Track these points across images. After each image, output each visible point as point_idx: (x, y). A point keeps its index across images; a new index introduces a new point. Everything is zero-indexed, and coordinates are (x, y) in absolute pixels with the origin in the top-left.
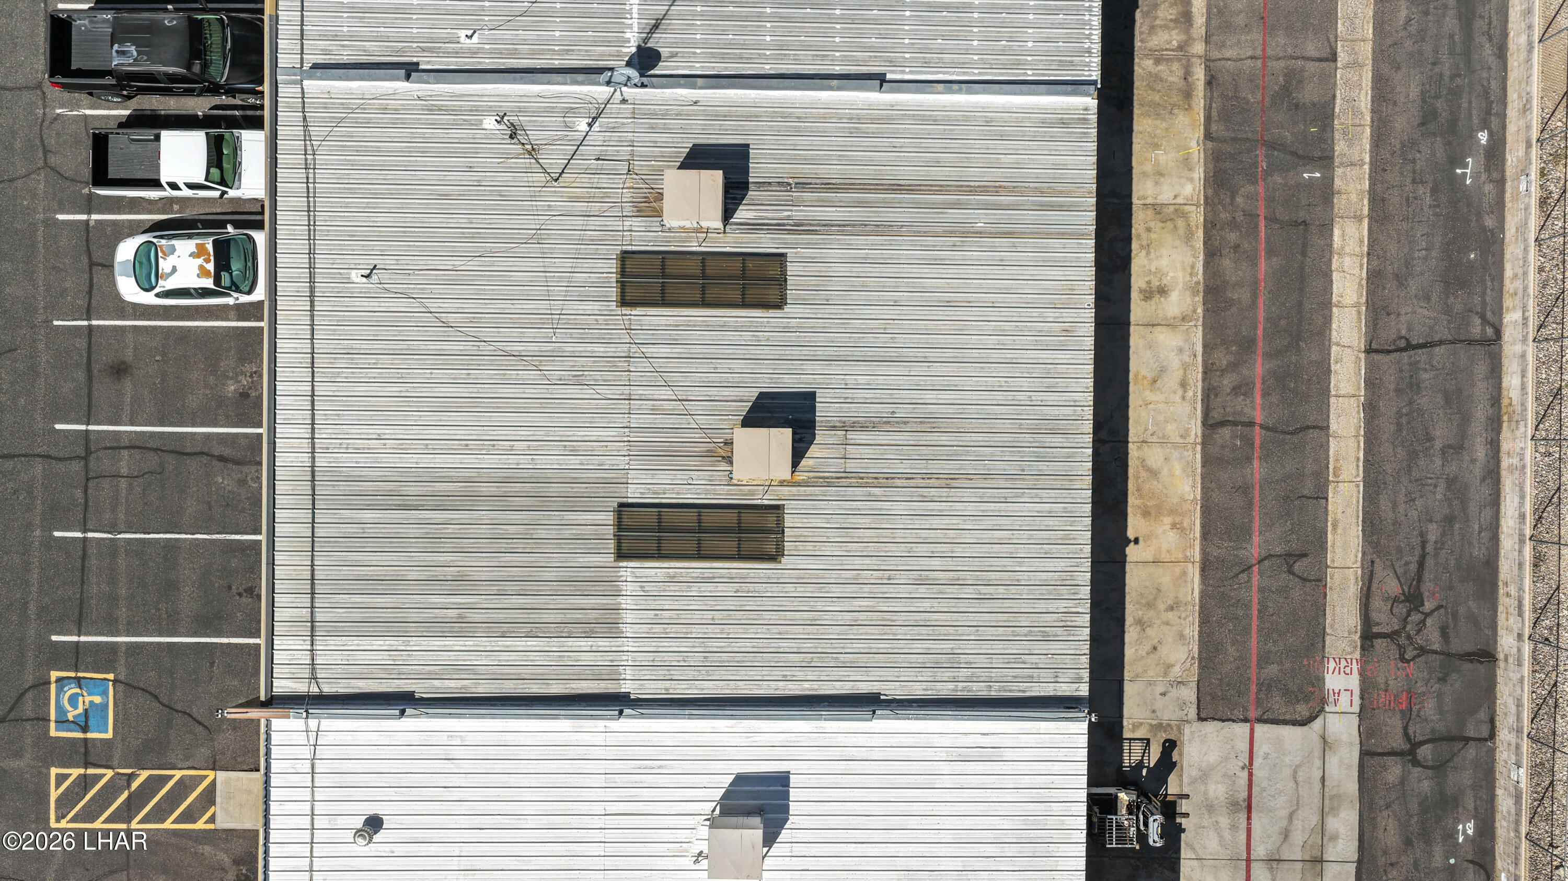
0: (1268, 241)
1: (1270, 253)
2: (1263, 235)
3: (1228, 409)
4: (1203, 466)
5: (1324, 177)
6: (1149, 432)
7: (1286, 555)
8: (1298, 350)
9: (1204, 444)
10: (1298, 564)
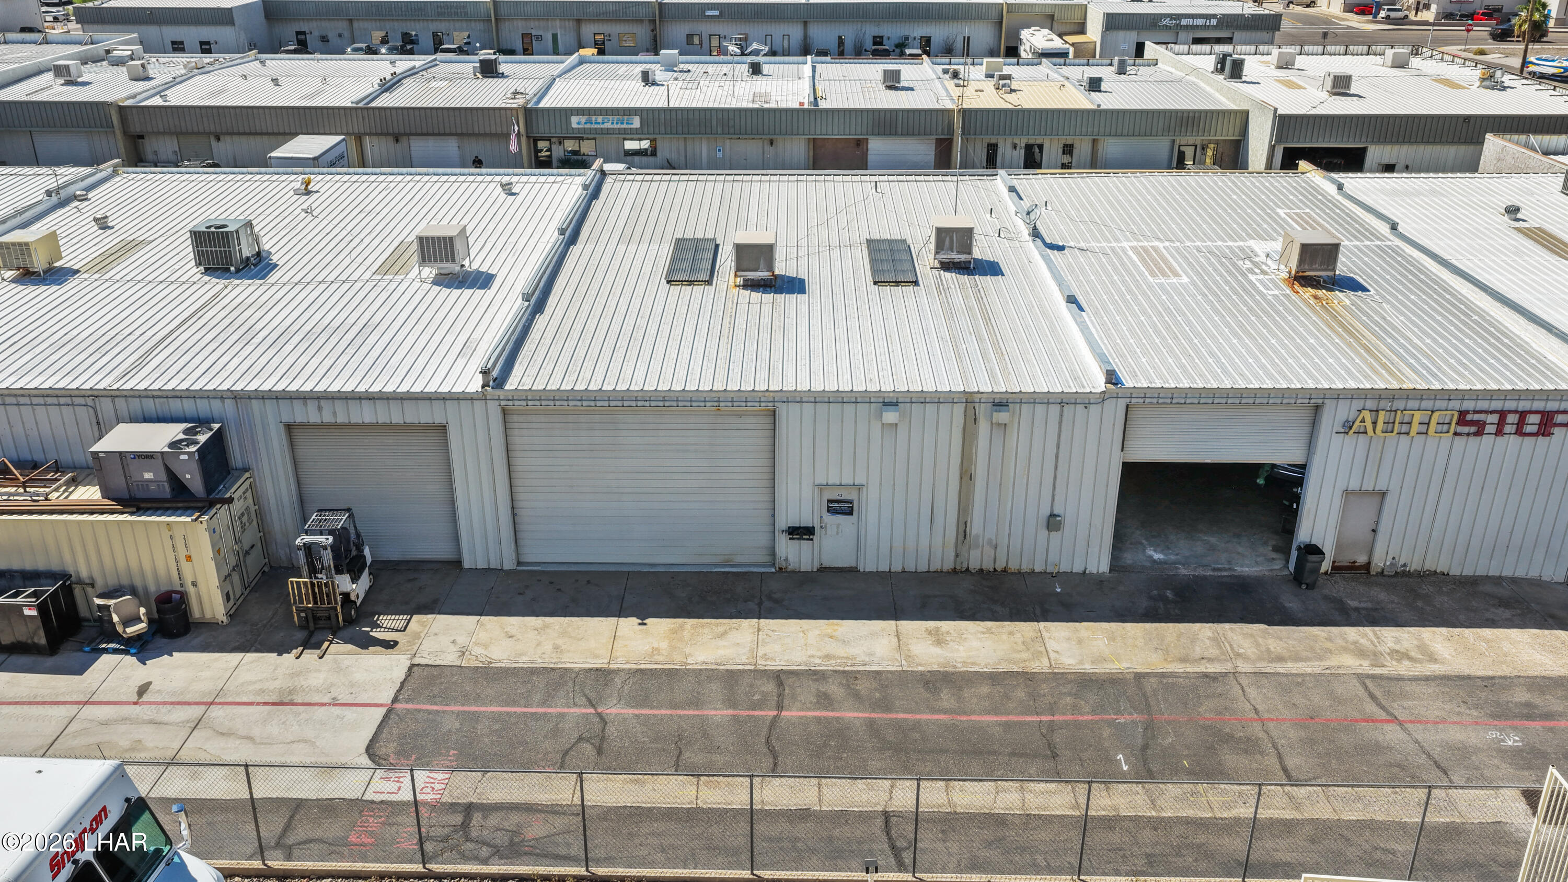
0: (1021, 724)
1: (1007, 726)
2: (1028, 718)
3: (799, 690)
4: (727, 670)
5: (1124, 774)
6: (770, 633)
7: (603, 737)
8: (881, 750)
9: (755, 671)
10: (589, 747)
